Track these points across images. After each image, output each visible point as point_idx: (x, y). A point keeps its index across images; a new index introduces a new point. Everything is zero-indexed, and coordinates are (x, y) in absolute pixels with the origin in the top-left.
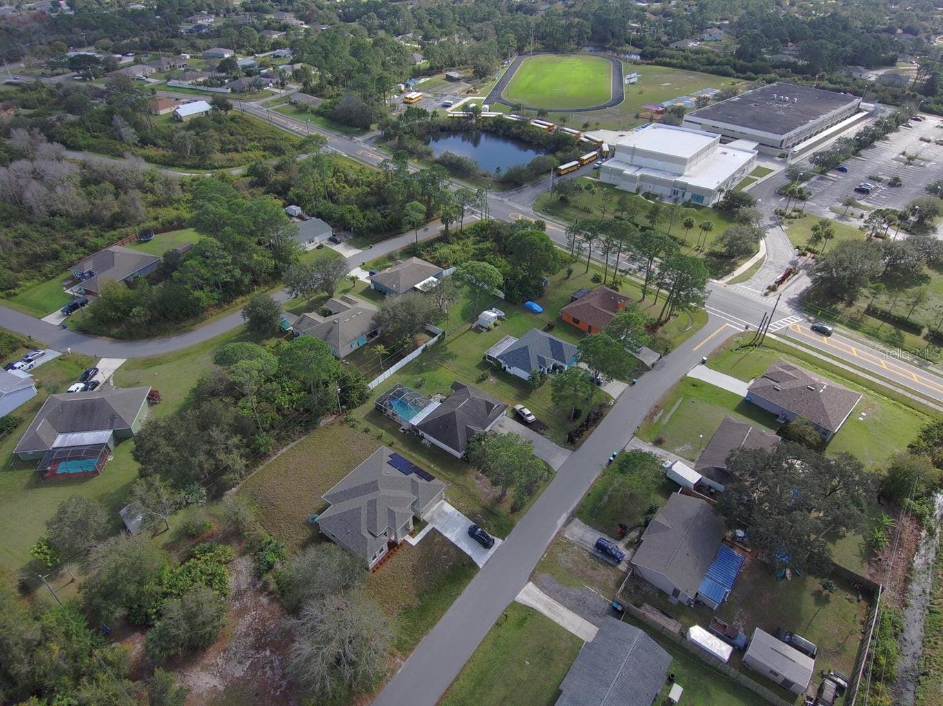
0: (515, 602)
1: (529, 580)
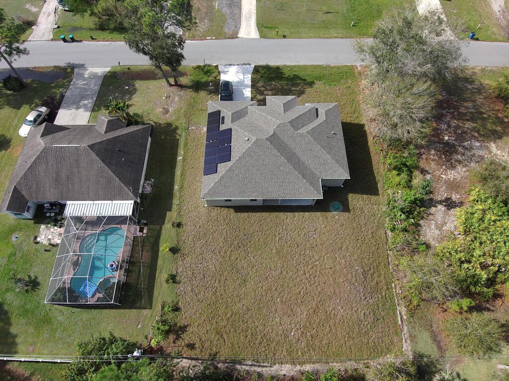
0: (261, 37)
1: (238, 38)
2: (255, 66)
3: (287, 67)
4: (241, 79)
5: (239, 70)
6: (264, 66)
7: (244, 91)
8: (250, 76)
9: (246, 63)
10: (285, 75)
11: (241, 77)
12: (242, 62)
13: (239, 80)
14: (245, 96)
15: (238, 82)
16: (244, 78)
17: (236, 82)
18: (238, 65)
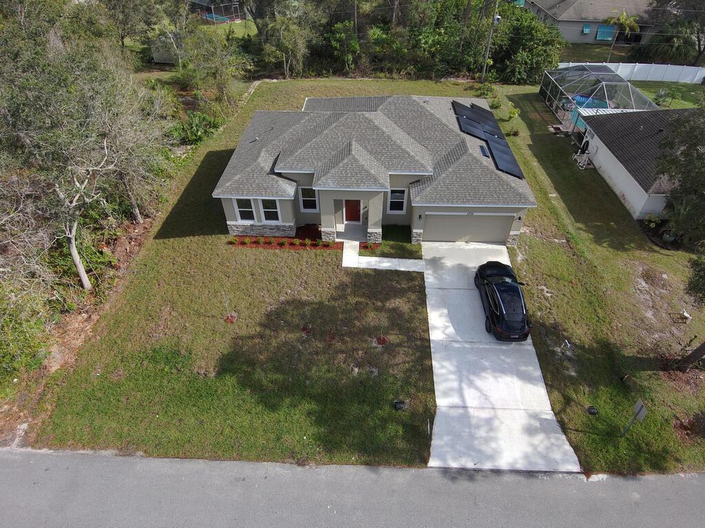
2: (424, 461)
3: (293, 454)
4: (471, 384)
5: (487, 440)
6: (387, 463)
7: (451, 330)
8: (442, 402)
9: (463, 485)
10: (309, 414)
11: (472, 398)
12: (480, 486)
13: (478, 383)
14: (446, 311)
15: (477, 370)
16: (460, 392)
17: (484, 369)
18: (497, 472)
